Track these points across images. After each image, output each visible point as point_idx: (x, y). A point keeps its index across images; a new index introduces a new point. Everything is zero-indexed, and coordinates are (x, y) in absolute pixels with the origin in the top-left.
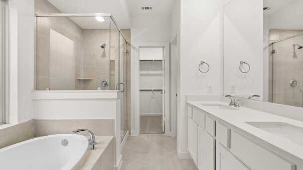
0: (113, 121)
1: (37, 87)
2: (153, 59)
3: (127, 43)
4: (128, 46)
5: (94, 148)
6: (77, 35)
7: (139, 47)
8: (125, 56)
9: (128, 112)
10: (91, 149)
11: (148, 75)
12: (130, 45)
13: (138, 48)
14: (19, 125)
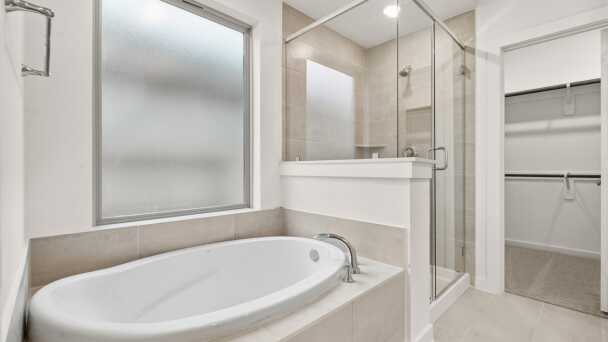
0: (402, 231)
1: (287, 157)
2: (568, 81)
3: (463, 48)
4: (469, 56)
5: (349, 280)
6: (355, 62)
7: (505, 49)
8: (460, 84)
9: (468, 226)
10: (344, 280)
11: (548, 132)
12: (473, 51)
13: (498, 52)
14: (263, 211)
